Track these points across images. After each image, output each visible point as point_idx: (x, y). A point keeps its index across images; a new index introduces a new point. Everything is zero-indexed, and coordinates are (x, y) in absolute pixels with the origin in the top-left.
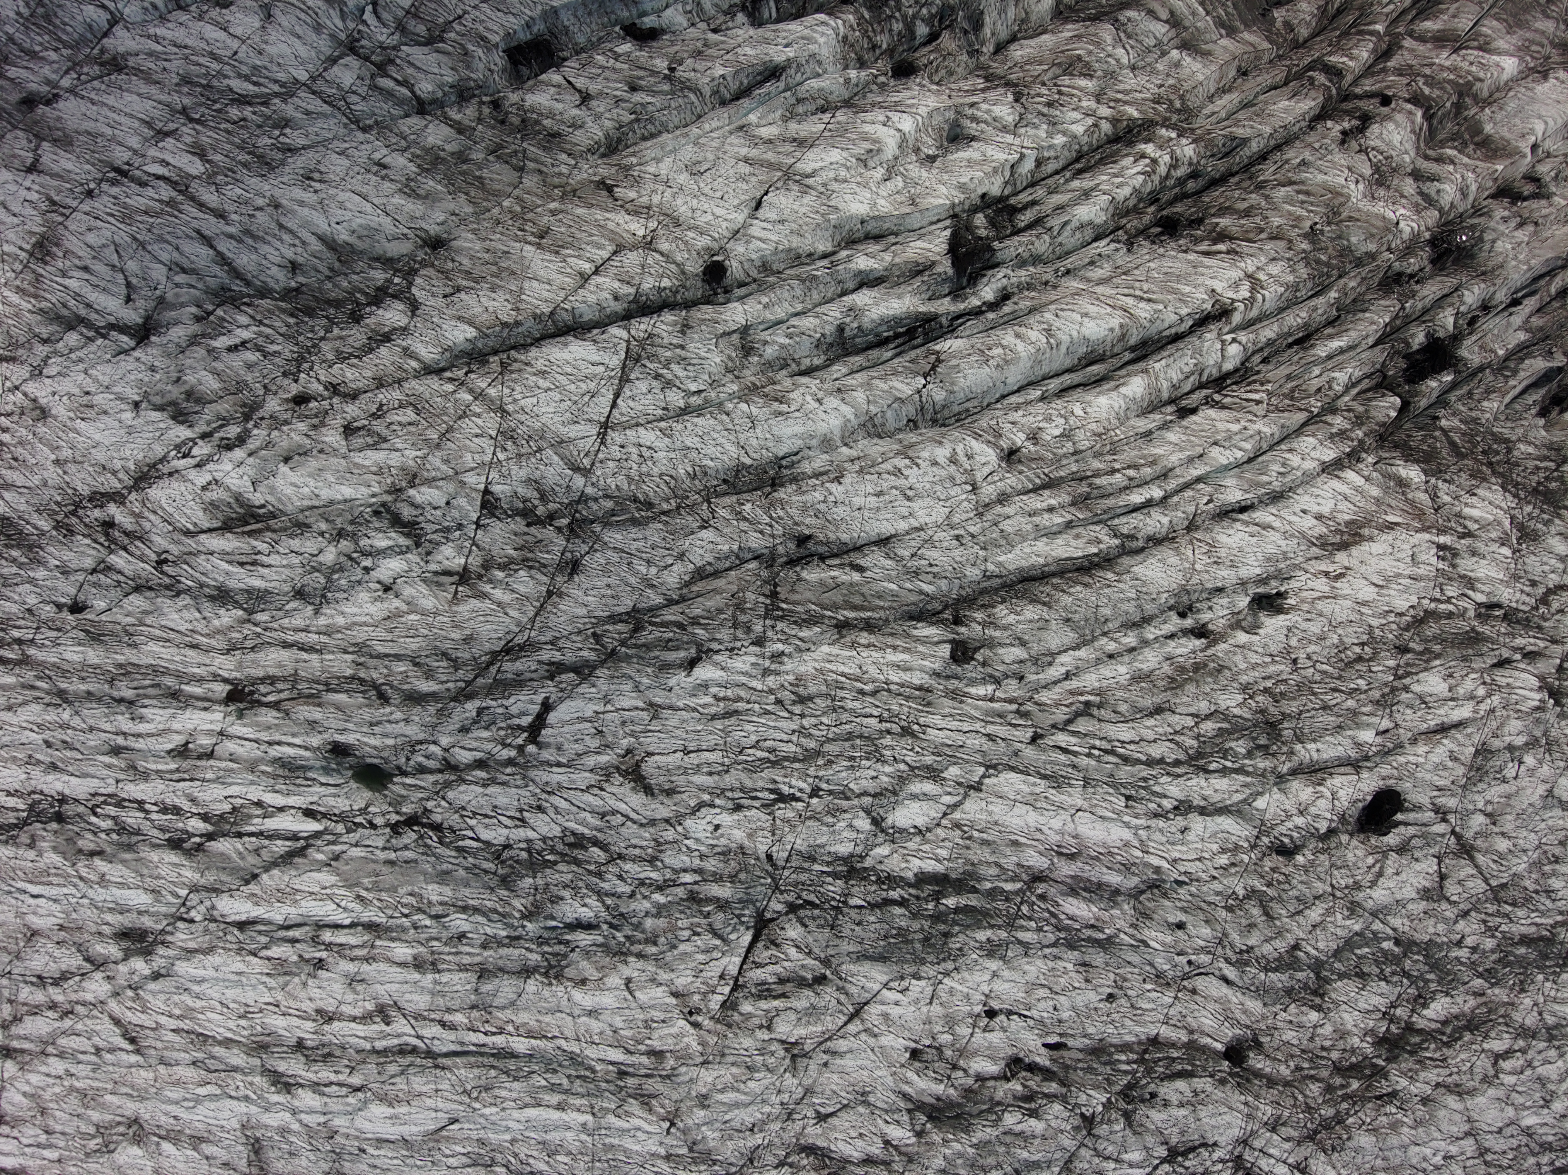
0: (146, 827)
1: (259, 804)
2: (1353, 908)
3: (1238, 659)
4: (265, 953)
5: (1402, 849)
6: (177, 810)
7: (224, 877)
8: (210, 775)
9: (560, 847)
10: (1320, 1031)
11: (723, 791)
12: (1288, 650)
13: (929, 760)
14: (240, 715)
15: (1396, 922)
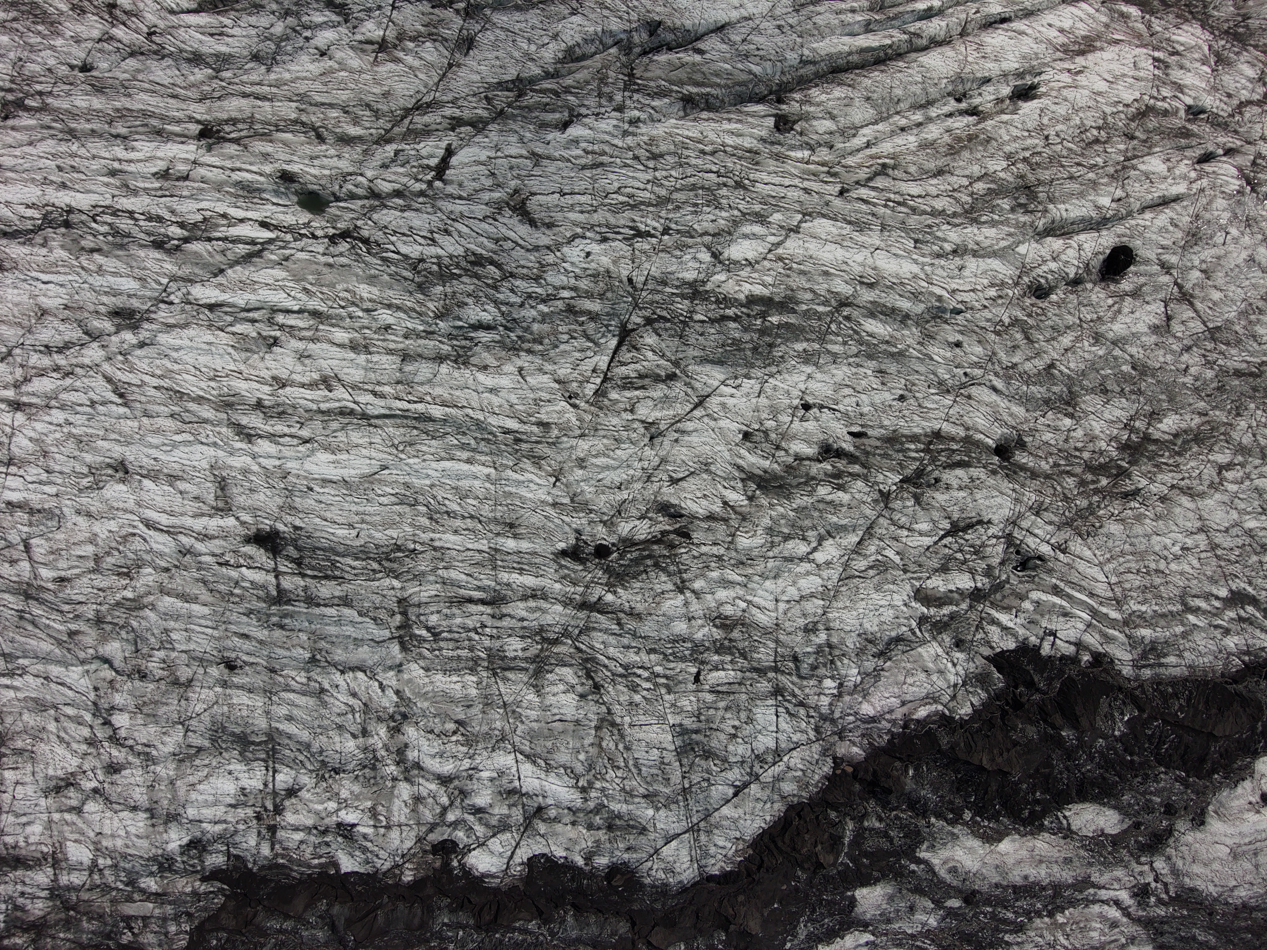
0: (135, 231)
1: (224, 216)
2: (1097, 338)
3: (1002, 131)
4: (230, 329)
5: (1136, 294)
6: (160, 219)
7: (197, 271)
8: (185, 193)
9: (463, 264)
10: (1072, 434)
11: (593, 226)
12: (1041, 128)
13: (757, 208)
14: (209, 149)
15: (1133, 350)
